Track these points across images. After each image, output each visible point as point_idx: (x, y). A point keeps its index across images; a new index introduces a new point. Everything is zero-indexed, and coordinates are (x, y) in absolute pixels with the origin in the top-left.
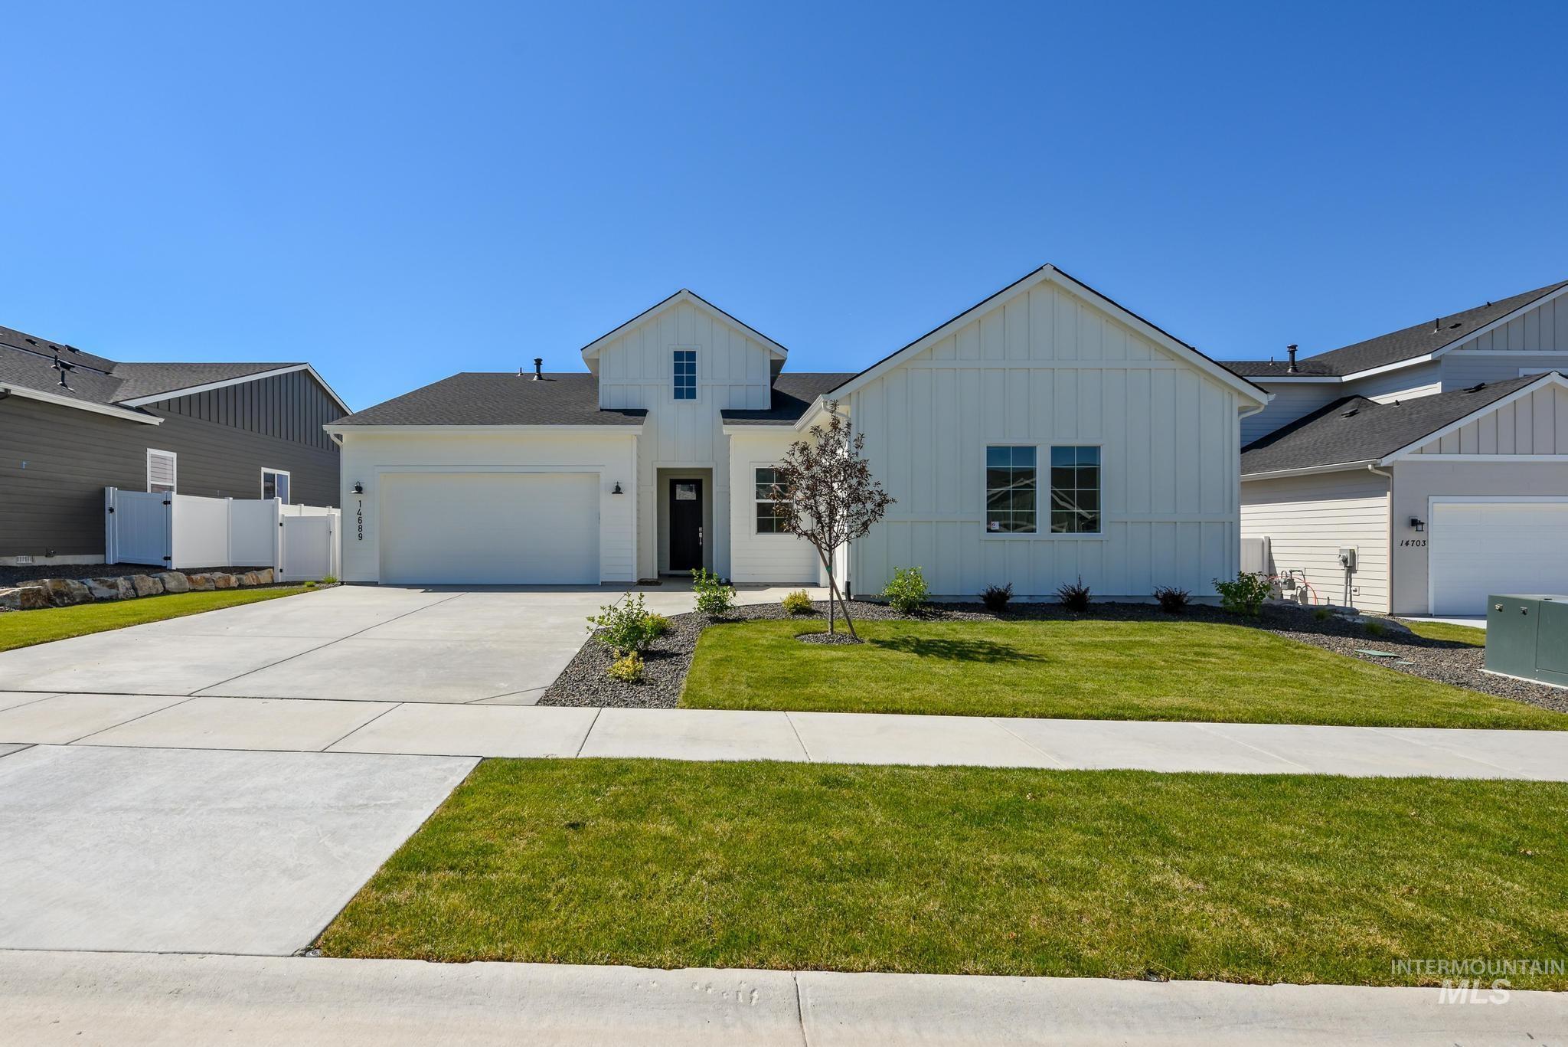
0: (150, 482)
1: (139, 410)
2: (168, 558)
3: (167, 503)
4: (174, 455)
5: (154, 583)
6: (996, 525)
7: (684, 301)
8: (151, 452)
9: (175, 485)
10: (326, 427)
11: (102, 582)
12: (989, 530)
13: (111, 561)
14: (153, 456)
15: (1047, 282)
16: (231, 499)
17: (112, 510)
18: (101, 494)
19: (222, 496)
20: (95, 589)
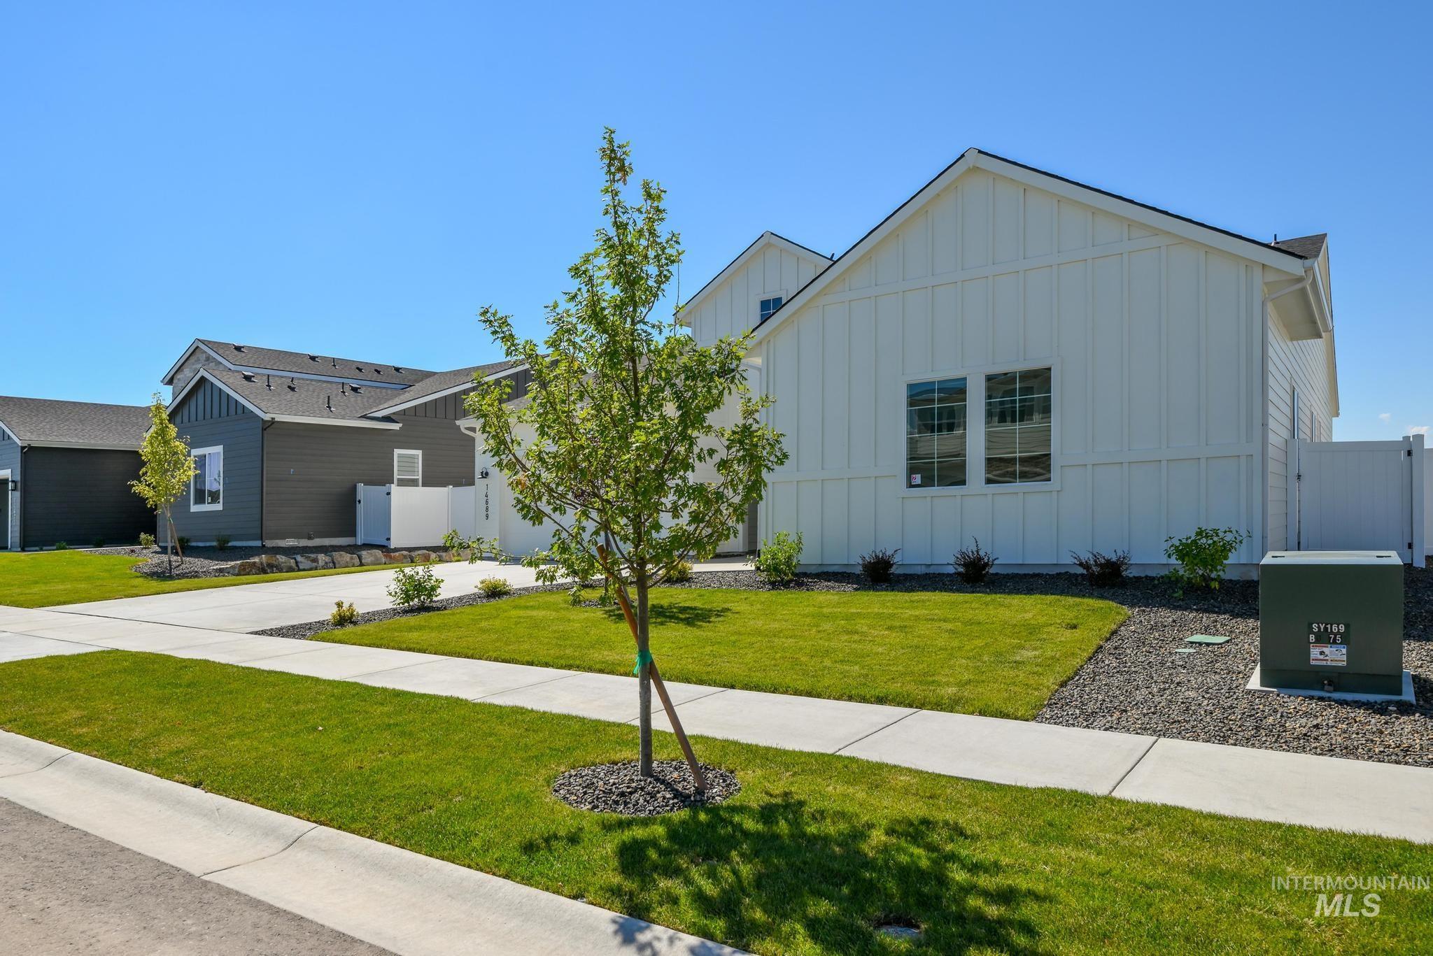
0: (396, 476)
1: (387, 419)
2: (389, 539)
3: (389, 494)
4: (419, 453)
5: (352, 558)
6: (917, 479)
7: (768, 245)
8: (397, 452)
9: (420, 477)
10: (458, 422)
11: (307, 558)
12: (911, 486)
13: (359, 543)
14: (400, 456)
15: (975, 169)
16: (451, 487)
17: (359, 502)
18: (354, 489)
19: (444, 485)
20: (301, 562)
